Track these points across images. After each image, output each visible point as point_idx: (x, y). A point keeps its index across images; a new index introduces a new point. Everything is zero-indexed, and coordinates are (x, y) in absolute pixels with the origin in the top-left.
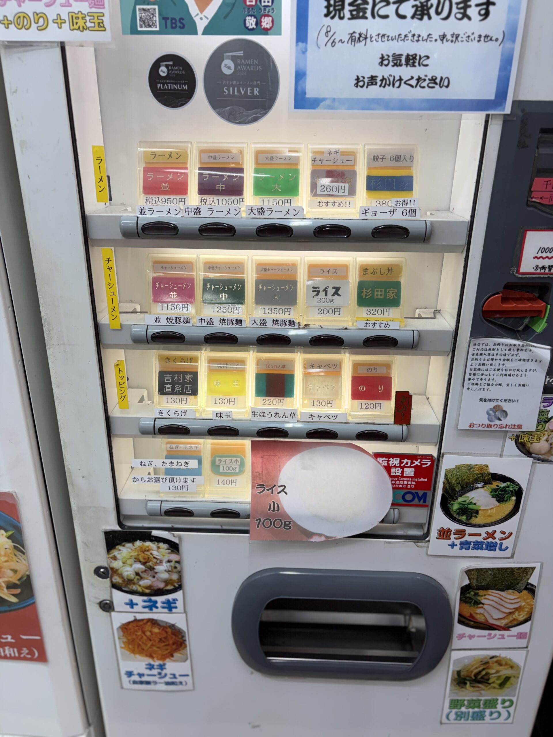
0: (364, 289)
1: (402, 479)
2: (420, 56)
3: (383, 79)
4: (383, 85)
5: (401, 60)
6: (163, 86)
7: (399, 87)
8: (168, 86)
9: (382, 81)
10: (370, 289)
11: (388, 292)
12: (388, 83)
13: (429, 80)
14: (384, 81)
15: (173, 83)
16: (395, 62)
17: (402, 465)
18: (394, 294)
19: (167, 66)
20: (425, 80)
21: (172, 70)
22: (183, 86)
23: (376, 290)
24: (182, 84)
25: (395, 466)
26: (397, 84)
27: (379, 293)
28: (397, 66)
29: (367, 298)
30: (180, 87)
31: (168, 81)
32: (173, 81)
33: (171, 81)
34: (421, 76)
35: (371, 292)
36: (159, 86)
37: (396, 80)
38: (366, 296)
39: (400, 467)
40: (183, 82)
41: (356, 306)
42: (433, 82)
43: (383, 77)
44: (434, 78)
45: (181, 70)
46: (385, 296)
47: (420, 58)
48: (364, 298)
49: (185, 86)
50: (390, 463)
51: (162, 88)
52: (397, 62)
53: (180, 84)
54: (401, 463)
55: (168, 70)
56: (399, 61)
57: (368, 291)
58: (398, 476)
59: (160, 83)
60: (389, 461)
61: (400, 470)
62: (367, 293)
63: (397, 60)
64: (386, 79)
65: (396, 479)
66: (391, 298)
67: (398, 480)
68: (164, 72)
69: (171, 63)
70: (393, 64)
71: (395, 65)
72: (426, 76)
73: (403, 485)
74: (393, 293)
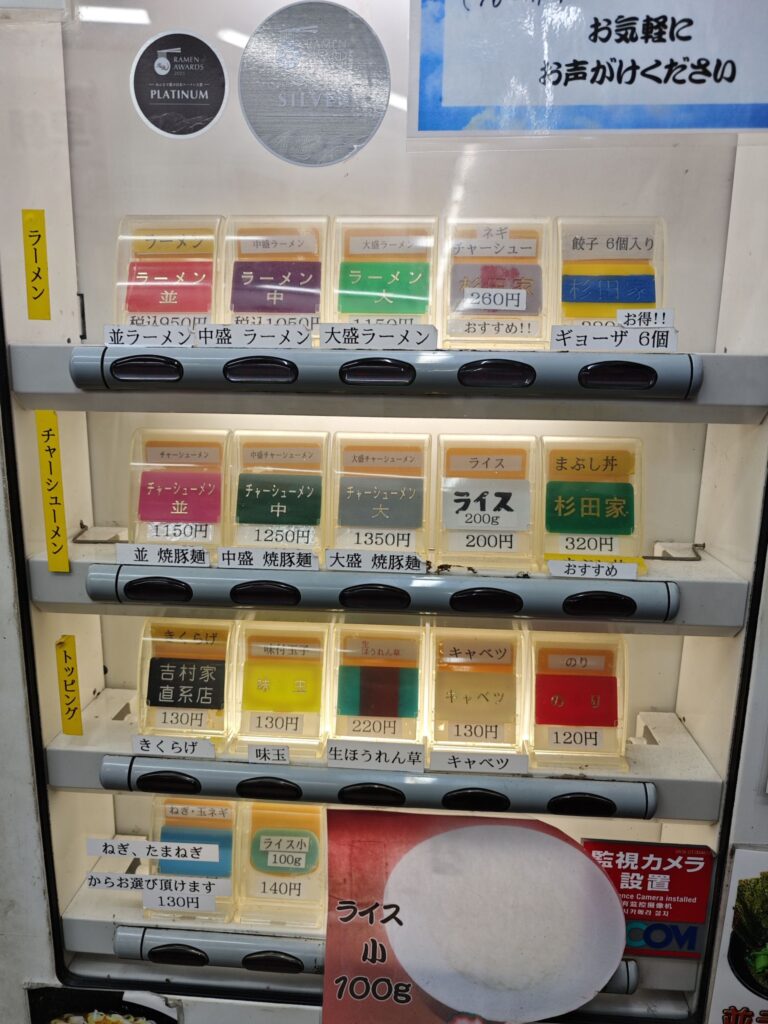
0: (560, 498)
1: (644, 898)
2: (673, 20)
3: (599, 66)
4: (598, 78)
5: (634, 30)
6: (161, 95)
7: (631, 81)
8: (170, 94)
9: (596, 70)
10: (572, 498)
11: (609, 505)
12: (608, 74)
13: (693, 66)
14: (601, 71)
15: (180, 89)
16: (623, 33)
17: (644, 867)
18: (620, 509)
19: (170, 56)
20: (684, 67)
21: (181, 63)
22: (201, 93)
23: (583, 500)
24: (199, 89)
25: (629, 870)
26: (627, 76)
27: (590, 506)
28: (627, 41)
29: (565, 515)
30: (194, 95)
31: (171, 85)
32: (181, 85)
33: (177, 85)
34: (675, 60)
35: (573, 504)
36: (153, 93)
37: (624, 69)
38: (564, 511)
39: (639, 871)
40: (201, 84)
41: (545, 532)
42: (700, 70)
43: (598, 62)
44: (703, 62)
45: (196, 63)
46: (603, 512)
47: (674, 24)
48: (560, 515)
49: (204, 92)
50: (619, 862)
51: (159, 97)
52: (627, 33)
53: (195, 89)
54: (641, 862)
55: (173, 64)
56: (629, 31)
57: (568, 502)
58: (635, 891)
59: (156, 88)
60: (615, 858)
61: (640, 877)
62: (567, 505)
63: (626, 29)
64: (604, 68)
65: (632, 896)
66: (615, 516)
67: (635, 899)
68: (164, 68)
69: (178, 50)
70: (618, 37)
71: (622, 39)
72: (686, 59)
73: (645, 909)
74: (618, 506)
